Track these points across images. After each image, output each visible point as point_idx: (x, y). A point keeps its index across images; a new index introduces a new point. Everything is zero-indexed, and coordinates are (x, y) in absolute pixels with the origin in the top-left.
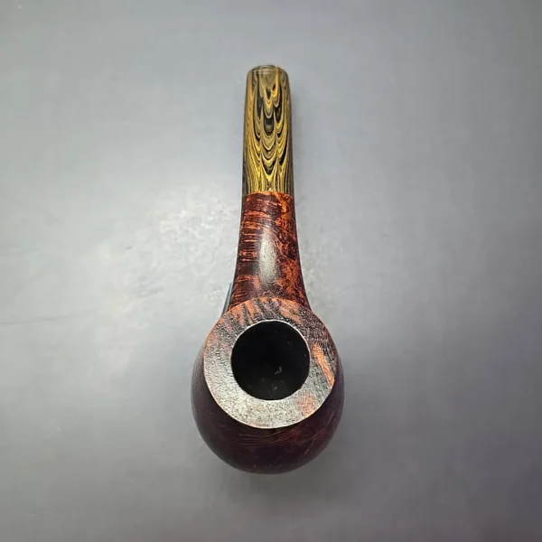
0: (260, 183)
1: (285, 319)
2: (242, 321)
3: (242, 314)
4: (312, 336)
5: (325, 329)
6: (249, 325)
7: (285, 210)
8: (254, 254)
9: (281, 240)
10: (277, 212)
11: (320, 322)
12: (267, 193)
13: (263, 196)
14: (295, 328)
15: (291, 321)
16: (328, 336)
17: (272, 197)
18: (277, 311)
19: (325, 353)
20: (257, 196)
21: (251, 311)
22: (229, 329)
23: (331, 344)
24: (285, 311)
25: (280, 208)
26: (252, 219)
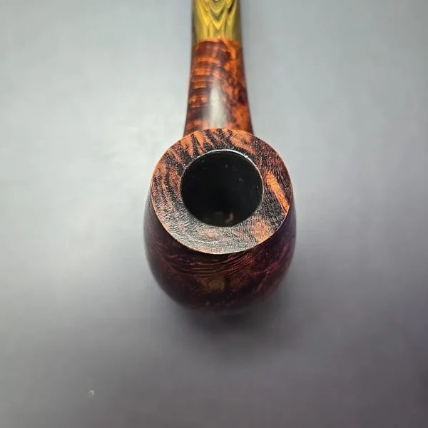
0: (208, 31)
1: (236, 149)
2: (191, 151)
3: (191, 144)
4: (265, 164)
5: (278, 157)
6: (199, 155)
7: (233, 55)
8: (204, 99)
9: (230, 85)
10: (226, 57)
11: (273, 151)
12: (215, 40)
13: (212, 43)
14: (246, 157)
15: (243, 151)
16: (282, 164)
17: (221, 43)
18: (228, 140)
19: (279, 181)
20: (206, 43)
21: (201, 142)
22: (178, 159)
23: (285, 172)
24: (236, 141)
25: (229, 54)
26: (201, 65)
